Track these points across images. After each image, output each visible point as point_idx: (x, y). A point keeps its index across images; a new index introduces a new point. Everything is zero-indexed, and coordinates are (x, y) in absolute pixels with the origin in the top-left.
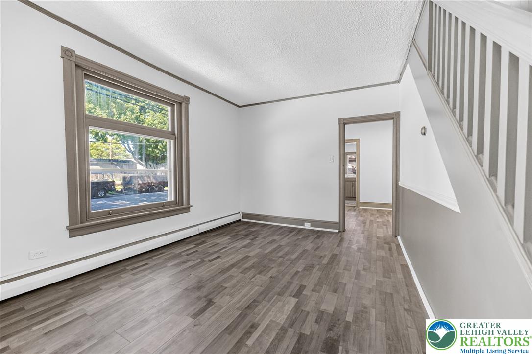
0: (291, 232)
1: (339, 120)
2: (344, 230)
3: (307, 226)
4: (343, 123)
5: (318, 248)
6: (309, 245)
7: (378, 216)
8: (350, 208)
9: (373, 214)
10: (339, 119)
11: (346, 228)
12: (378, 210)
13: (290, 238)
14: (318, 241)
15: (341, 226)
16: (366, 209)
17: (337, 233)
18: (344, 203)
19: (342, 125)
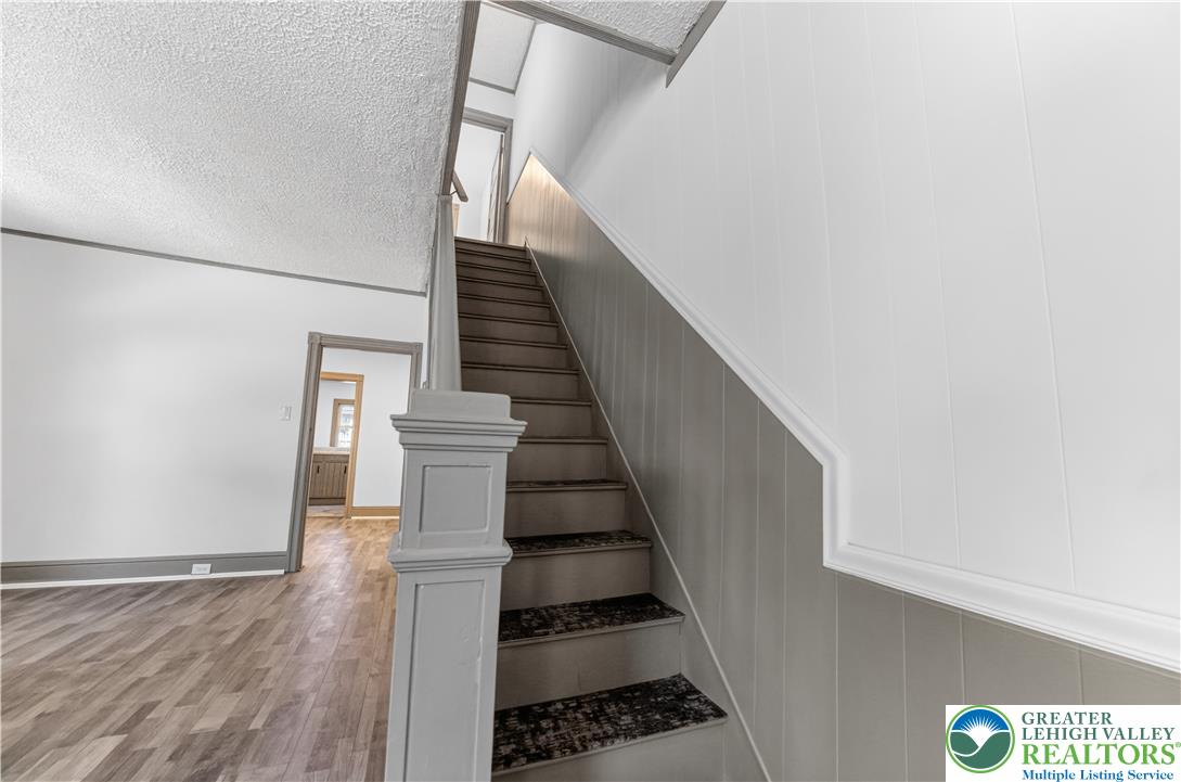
0: (140, 595)
1: (312, 336)
2: (299, 568)
3: (201, 572)
4: (319, 345)
5: (217, 618)
6: (193, 616)
7: (384, 532)
8: (330, 521)
9: (375, 530)
10: (310, 333)
11: (304, 563)
12: (387, 522)
13: (131, 611)
14: (223, 601)
15: (293, 560)
16: (366, 521)
17: (281, 576)
18: (304, 512)
19: (316, 347)
